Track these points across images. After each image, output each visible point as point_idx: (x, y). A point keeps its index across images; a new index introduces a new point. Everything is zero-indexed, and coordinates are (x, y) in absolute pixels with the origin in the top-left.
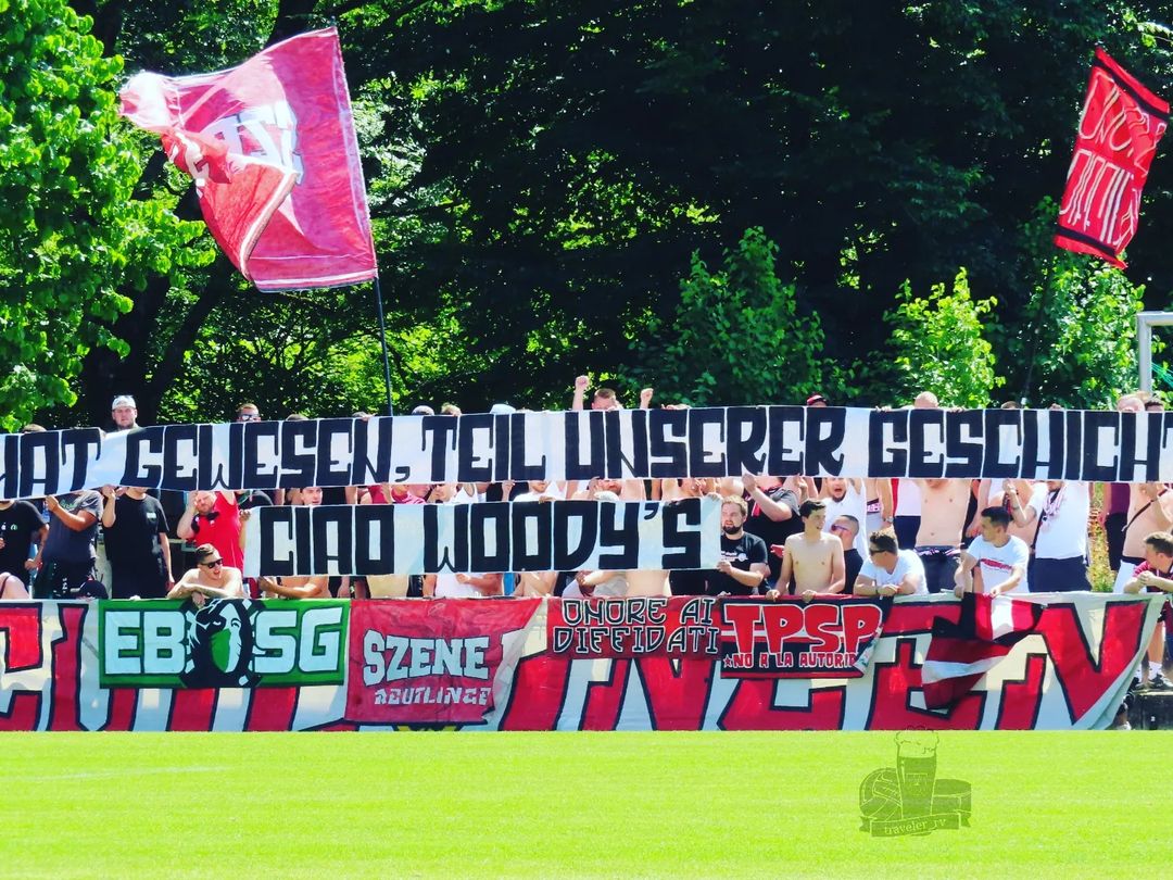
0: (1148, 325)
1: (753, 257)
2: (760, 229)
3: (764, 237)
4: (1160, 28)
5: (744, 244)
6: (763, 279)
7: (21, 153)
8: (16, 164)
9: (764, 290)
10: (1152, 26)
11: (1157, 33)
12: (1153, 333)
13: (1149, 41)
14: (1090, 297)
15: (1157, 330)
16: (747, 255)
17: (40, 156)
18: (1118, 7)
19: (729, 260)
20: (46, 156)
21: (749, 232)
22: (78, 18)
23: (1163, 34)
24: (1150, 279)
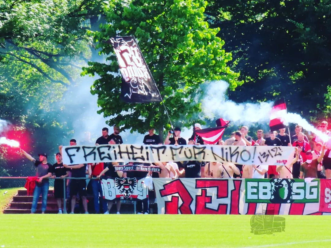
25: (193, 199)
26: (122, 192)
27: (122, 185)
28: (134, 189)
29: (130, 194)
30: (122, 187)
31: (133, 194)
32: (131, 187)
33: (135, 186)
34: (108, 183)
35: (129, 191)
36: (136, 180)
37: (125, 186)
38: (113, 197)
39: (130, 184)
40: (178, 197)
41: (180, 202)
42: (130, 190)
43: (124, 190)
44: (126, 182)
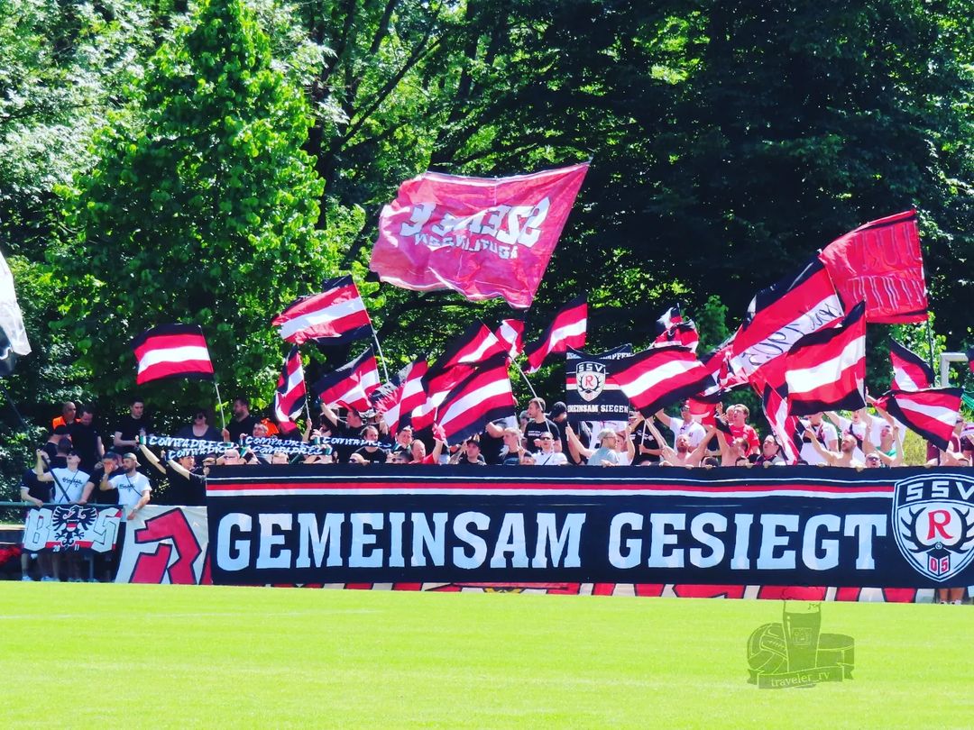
0: (947, 361)
1: (713, 315)
2: (718, 297)
3: (719, 302)
4: (960, 183)
5: (707, 306)
6: (719, 327)
7: (267, 241)
8: (265, 249)
9: (718, 334)
10: (955, 181)
11: (958, 186)
12: (950, 366)
13: (954, 190)
14: (913, 343)
15: (953, 364)
16: (710, 313)
17: (279, 243)
18: (935, 169)
19: (698, 315)
20: (283, 243)
21: (712, 298)
22: (308, 157)
23: (962, 186)
24: (950, 333)
25: (200, 551)
26: (60, 536)
27: (65, 521)
28: (86, 529)
29: (76, 539)
30: (64, 526)
31: (83, 539)
32: (80, 526)
33: (91, 524)
34: (40, 517)
35: (74, 534)
36: (94, 513)
37: (69, 524)
38: (41, 545)
39: (81, 521)
40: (170, 546)
41: (174, 557)
42: (77, 531)
43: (64, 531)
44: (74, 516)
